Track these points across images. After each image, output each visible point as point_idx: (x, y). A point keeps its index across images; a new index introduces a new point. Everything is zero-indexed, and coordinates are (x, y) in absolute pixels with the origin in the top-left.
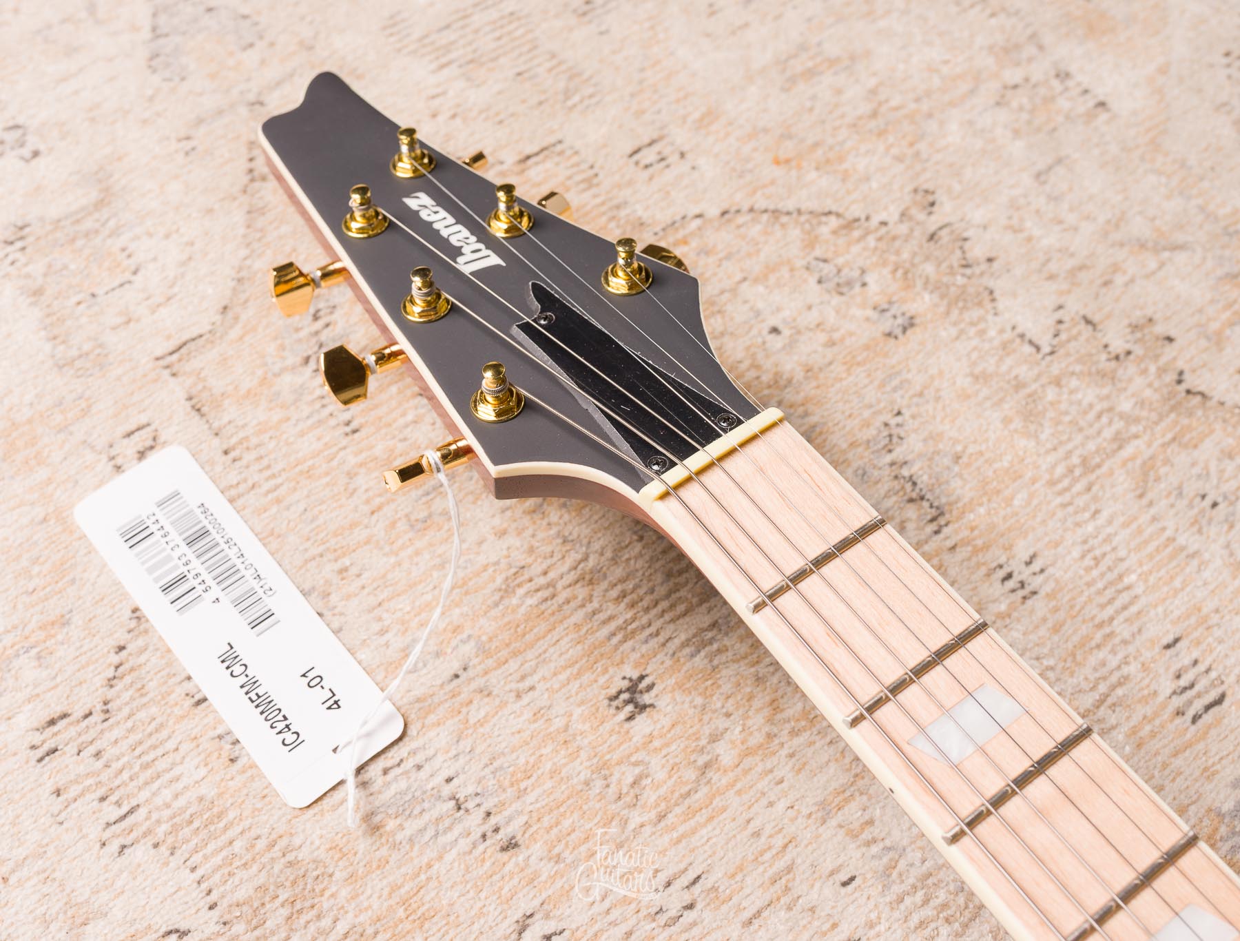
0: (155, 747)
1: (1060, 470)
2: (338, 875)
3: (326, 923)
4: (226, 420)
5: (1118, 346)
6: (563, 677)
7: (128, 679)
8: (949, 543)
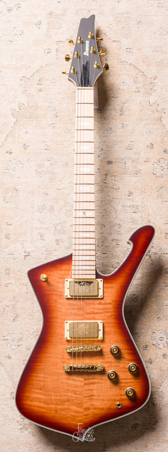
0: (31, 86)
1: (138, 118)
2: (40, 109)
3: (36, 112)
4: (59, 54)
5: (158, 110)
6: (72, 105)
7: (33, 77)
8: (120, 118)
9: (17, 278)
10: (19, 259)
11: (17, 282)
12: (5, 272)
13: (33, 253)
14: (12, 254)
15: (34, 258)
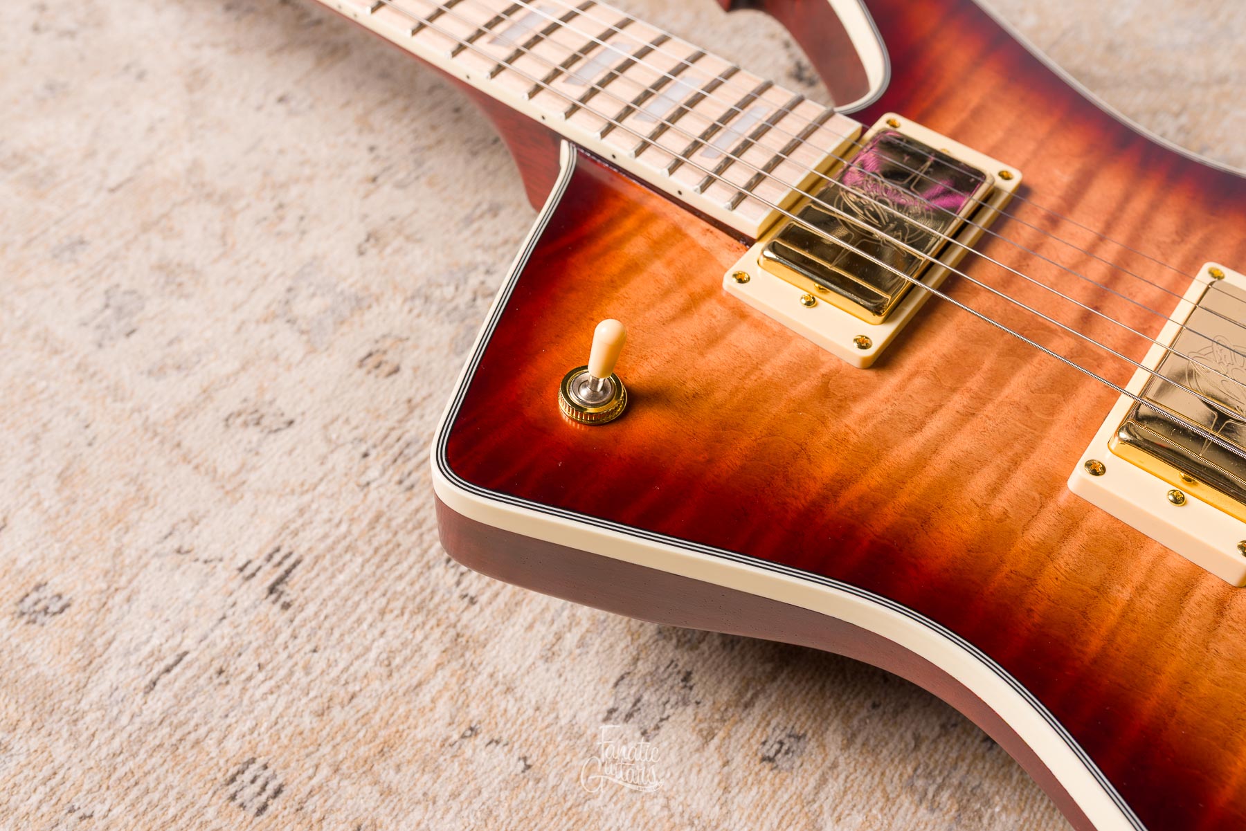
9: (363, 751)
10: (255, 645)
11: (389, 776)
12: (239, 801)
13: (301, 535)
14: (170, 660)
15: (340, 548)
